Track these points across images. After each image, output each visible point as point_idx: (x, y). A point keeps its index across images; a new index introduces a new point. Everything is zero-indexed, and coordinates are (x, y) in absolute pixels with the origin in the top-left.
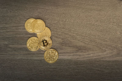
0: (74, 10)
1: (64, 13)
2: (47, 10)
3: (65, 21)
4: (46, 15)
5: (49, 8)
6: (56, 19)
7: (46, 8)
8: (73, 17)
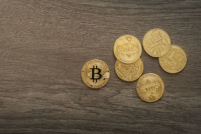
0: (28, 44)
1: (48, 38)
2: (82, 46)
3: (45, 22)
4: (83, 35)
5: (78, 49)
6: (64, 27)
7: (84, 50)
8: (28, 30)
